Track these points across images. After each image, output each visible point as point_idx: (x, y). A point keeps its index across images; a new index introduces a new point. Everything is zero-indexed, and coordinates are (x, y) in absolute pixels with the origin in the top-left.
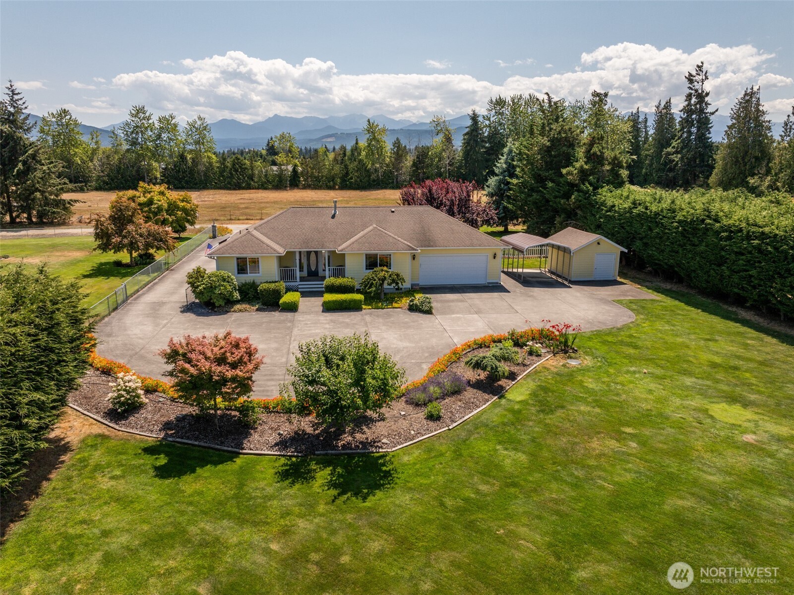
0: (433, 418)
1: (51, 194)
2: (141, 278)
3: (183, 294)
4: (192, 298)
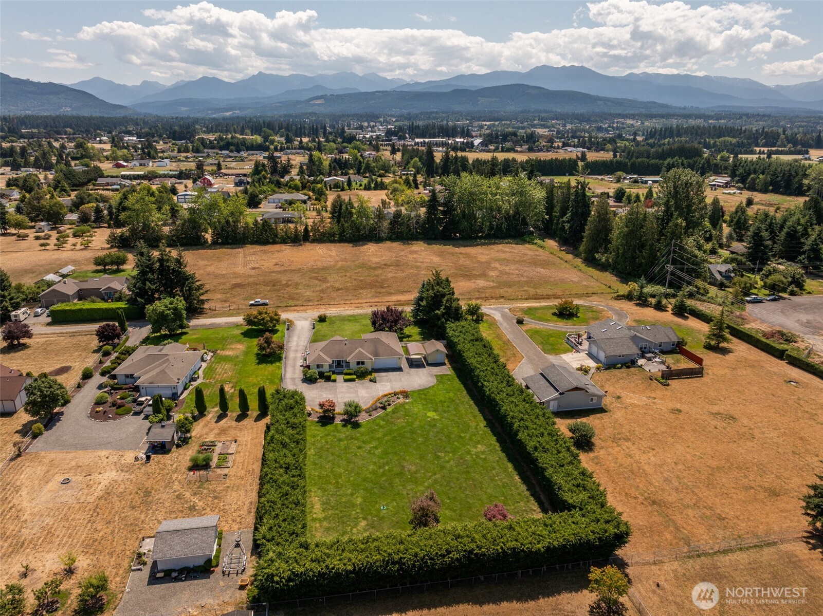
0: (370, 415)
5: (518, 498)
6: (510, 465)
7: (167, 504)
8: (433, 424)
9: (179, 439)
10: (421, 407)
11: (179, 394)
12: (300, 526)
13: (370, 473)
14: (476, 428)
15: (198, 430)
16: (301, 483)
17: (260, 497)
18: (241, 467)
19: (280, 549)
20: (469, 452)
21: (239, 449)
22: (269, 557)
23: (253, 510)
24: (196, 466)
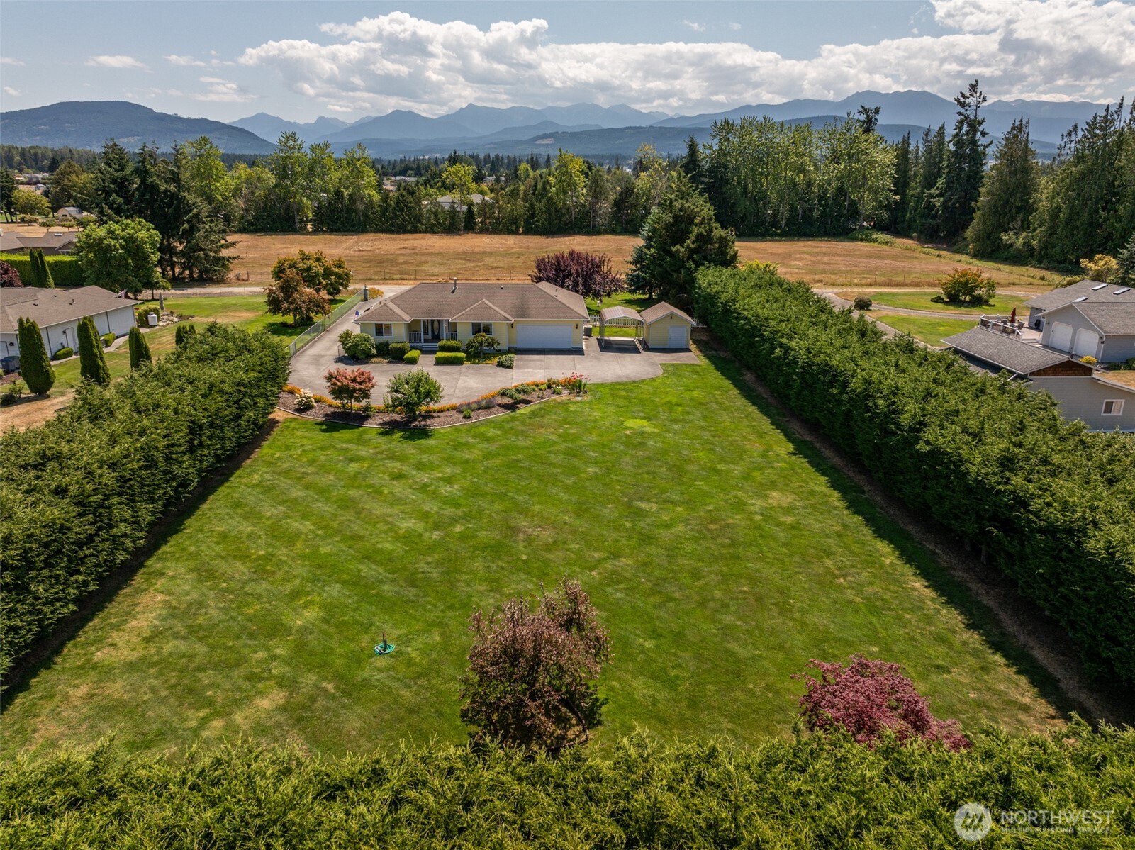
0: (466, 417)
1: (211, 250)
2: (305, 337)
3: (337, 350)
4: (343, 353)
5: (938, 654)
6: (883, 547)
8: (637, 441)
10: (611, 409)
13: (396, 539)
14: (764, 456)
20: (740, 506)
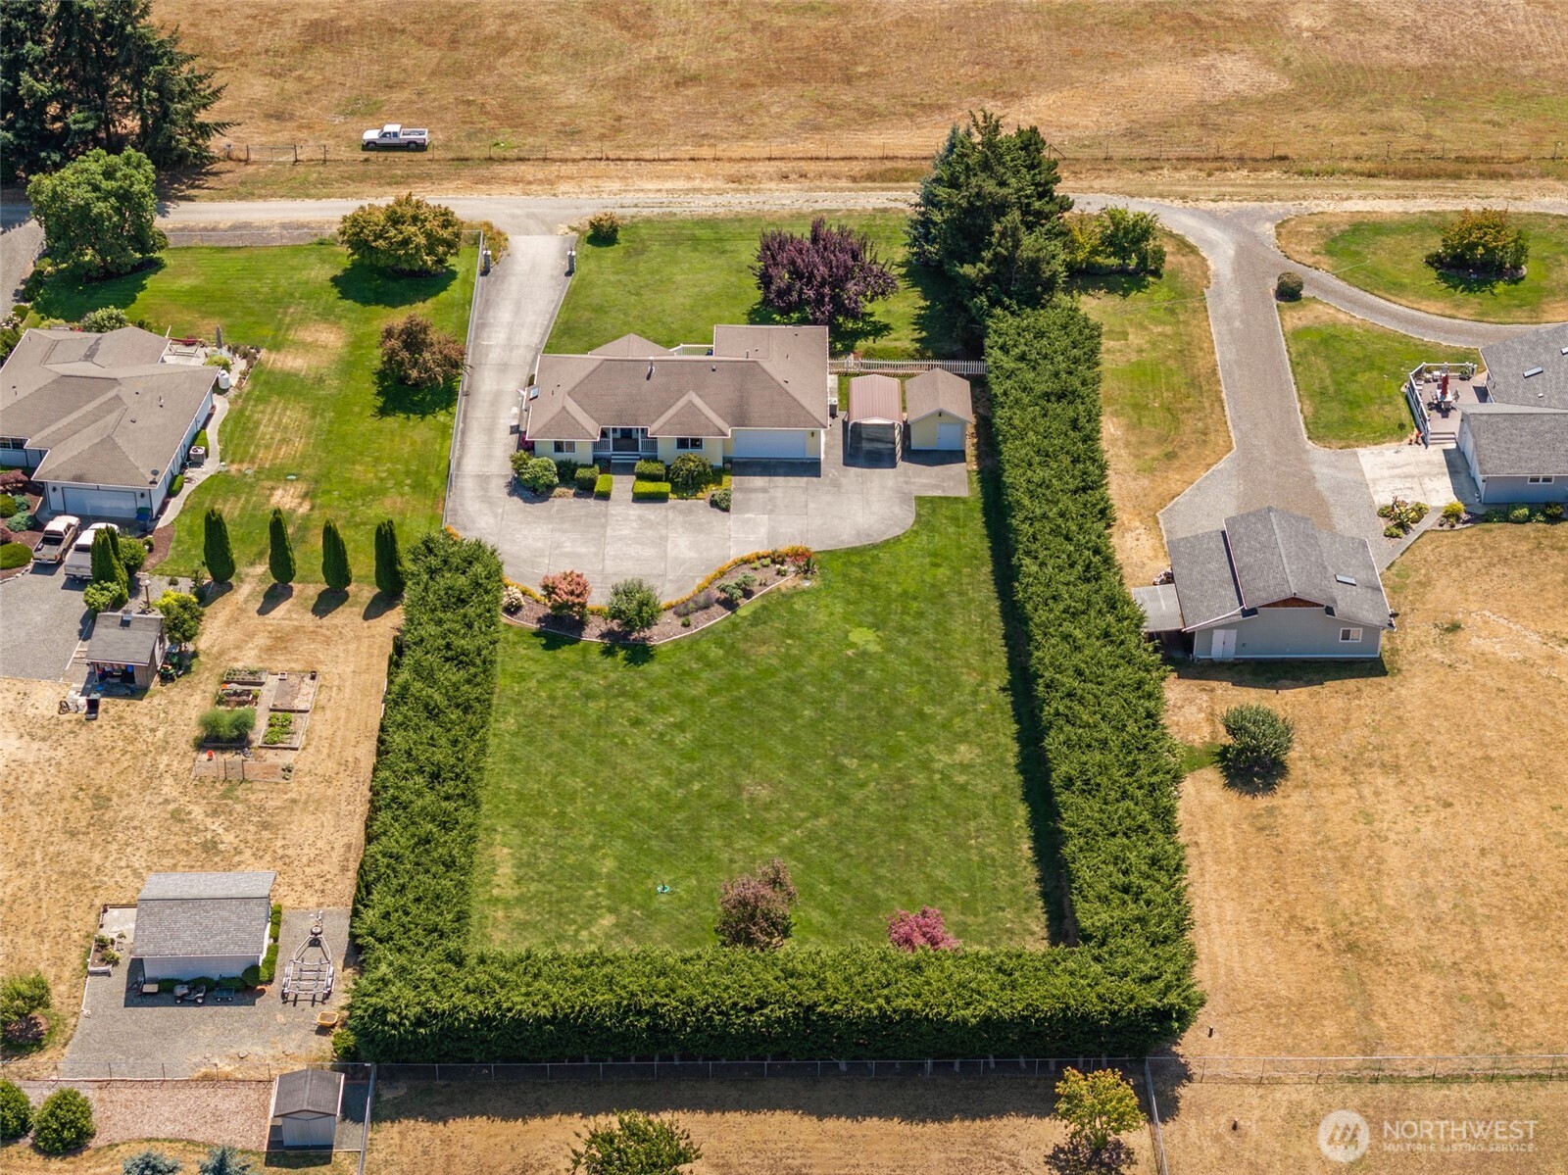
0: (686, 625)
3: (500, 459)
4: (512, 471)
5: (1004, 897)
7: (151, 833)
8: (856, 668)
9: (167, 657)
10: (839, 608)
11: (155, 511)
12: (449, 917)
13: (651, 797)
14: (975, 693)
15: (214, 632)
16: (466, 815)
17: (369, 840)
18: (325, 751)
19: (402, 960)
21: (323, 698)
22: (379, 974)
23: (354, 866)
24: (212, 740)
